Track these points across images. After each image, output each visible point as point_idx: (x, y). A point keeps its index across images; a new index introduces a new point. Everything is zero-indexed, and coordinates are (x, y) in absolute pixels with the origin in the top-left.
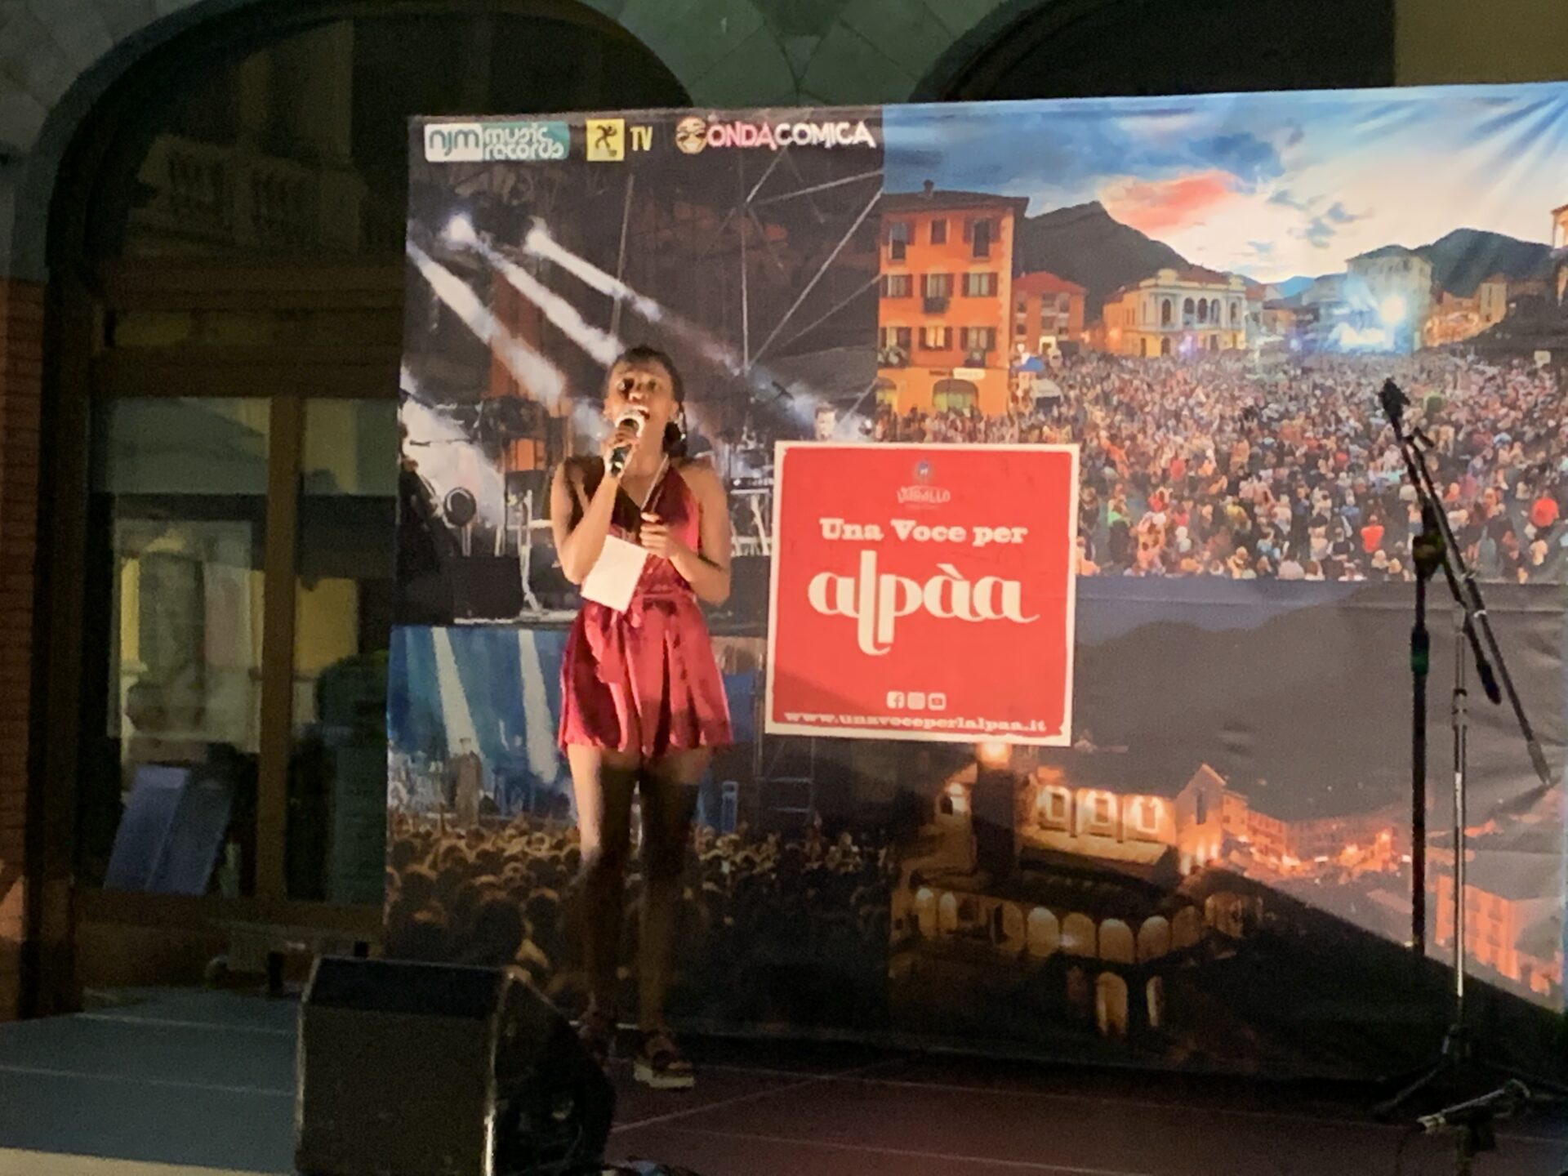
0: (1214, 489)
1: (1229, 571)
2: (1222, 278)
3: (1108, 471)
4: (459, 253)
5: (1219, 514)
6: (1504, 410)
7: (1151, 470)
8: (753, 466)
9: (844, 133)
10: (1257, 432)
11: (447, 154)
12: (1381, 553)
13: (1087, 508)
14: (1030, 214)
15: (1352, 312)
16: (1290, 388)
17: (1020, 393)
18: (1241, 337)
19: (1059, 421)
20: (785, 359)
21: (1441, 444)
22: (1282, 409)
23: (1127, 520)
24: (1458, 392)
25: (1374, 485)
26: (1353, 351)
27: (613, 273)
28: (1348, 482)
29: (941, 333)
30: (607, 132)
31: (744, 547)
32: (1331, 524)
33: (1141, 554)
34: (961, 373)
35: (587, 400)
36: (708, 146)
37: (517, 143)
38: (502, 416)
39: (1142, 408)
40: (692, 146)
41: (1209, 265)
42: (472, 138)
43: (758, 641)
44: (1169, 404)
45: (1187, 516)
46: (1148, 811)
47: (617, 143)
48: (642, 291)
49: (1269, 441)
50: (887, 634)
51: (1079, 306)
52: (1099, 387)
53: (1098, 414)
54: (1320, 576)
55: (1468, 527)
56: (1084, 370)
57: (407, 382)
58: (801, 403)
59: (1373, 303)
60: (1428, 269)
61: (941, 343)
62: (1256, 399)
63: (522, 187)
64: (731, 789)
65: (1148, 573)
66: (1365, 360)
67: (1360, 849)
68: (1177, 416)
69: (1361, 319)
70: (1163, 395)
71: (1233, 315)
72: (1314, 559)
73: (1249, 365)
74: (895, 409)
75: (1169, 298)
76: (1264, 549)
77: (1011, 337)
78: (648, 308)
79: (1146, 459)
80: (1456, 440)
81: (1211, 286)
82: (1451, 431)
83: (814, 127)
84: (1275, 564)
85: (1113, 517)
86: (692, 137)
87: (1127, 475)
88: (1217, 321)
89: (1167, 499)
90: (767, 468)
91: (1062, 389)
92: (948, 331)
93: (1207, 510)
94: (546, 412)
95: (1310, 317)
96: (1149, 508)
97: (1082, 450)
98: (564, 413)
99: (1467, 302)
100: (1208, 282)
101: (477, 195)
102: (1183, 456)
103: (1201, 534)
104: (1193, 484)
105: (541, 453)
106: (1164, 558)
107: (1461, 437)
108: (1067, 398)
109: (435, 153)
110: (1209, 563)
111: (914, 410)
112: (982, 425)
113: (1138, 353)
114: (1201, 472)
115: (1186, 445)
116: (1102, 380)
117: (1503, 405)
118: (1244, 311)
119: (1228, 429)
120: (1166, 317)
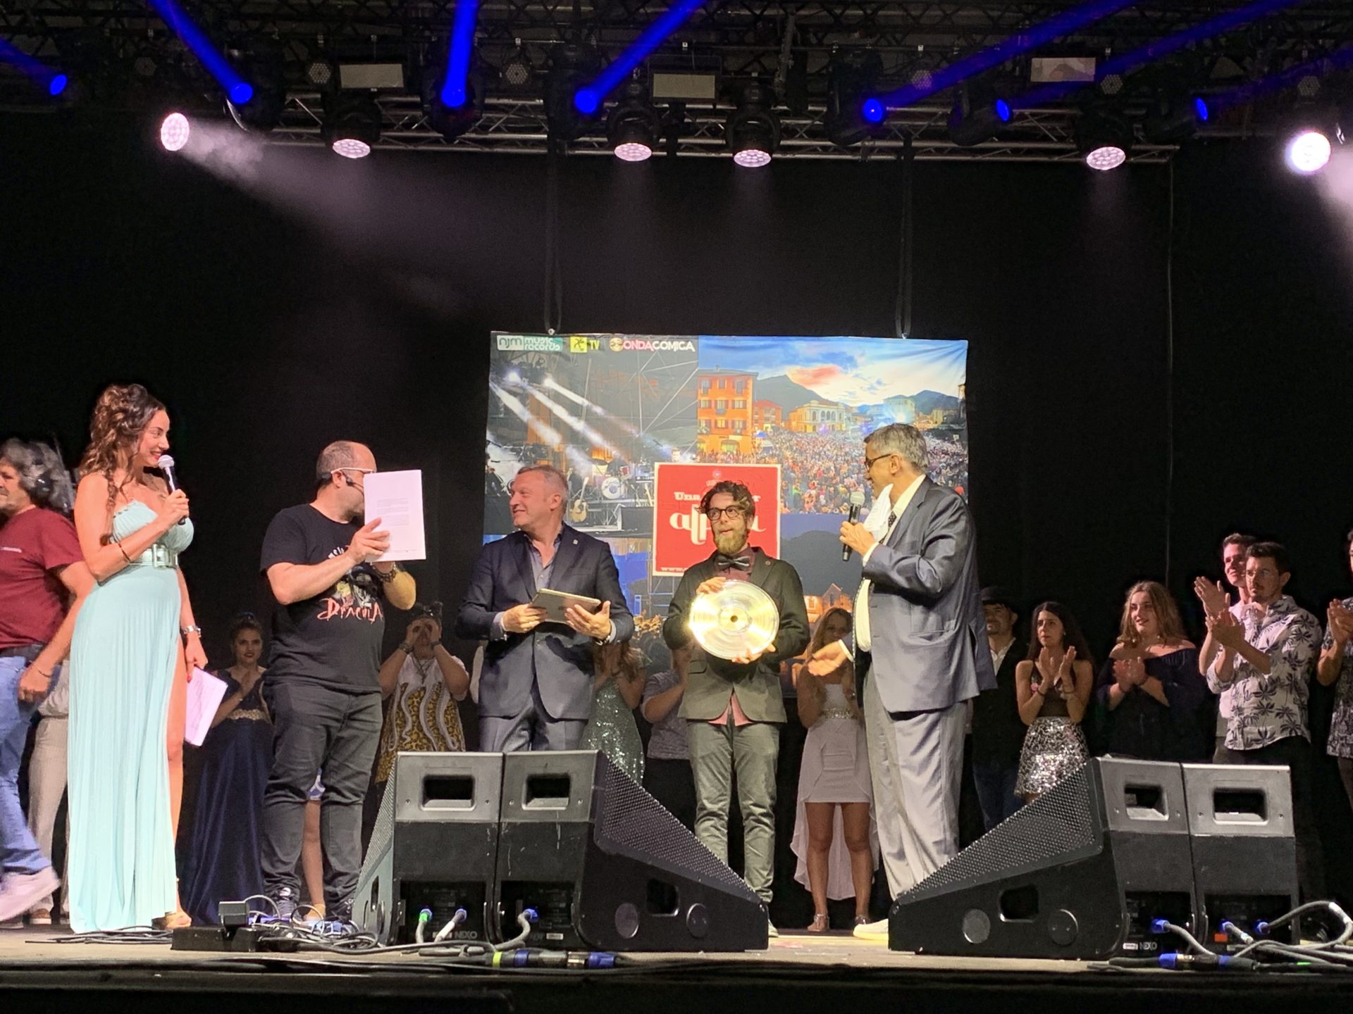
0: (834, 482)
1: (841, 512)
2: (836, 404)
3: (792, 474)
4: (514, 386)
5: (836, 490)
7: (809, 474)
8: (645, 472)
9: (682, 346)
10: (851, 460)
11: (508, 347)
13: (784, 488)
14: (759, 379)
15: (886, 418)
17: (756, 445)
18: (844, 425)
19: (773, 456)
20: (658, 431)
23: (801, 493)
27: (583, 396)
29: (724, 422)
30: (579, 342)
31: (641, 503)
33: (806, 505)
34: (732, 437)
35: (571, 446)
36: (624, 348)
37: (539, 344)
38: (533, 451)
39: (805, 451)
40: (617, 348)
41: (831, 399)
43: (649, 540)
44: (816, 450)
45: (824, 491)
47: (584, 346)
48: (596, 403)
49: (855, 464)
50: (703, 537)
51: (780, 413)
52: (788, 443)
53: (788, 453)
56: (782, 437)
57: (489, 436)
58: (665, 447)
60: (914, 405)
61: (724, 426)
62: (849, 449)
63: (541, 361)
64: (638, 598)
65: (809, 512)
68: (819, 454)
71: (840, 418)
73: (847, 436)
74: (705, 450)
75: (815, 411)
77: (752, 424)
78: (598, 410)
79: (808, 470)
81: (831, 407)
83: (670, 343)
85: (795, 491)
86: (617, 345)
87: (800, 476)
88: (834, 420)
89: (816, 485)
90: (651, 473)
91: (773, 444)
92: (727, 423)
93: (832, 489)
94: (553, 450)
96: (809, 488)
97: (782, 467)
98: (561, 450)
99: (929, 417)
100: (830, 405)
101: (522, 363)
102: (822, 469)
103: (830, 498)
104: (826, 479)
106: (815, 506)
108: (776, 448)
109: (502, 347)
110: (833, 509)
111: (713, 451)
112: (741, 457)
113: (803, 430)
114: (829, 475)
115: (823, 465)
116: (789, 441)
118: (844, 416)
119: (839, 459)
120: (814, 418)
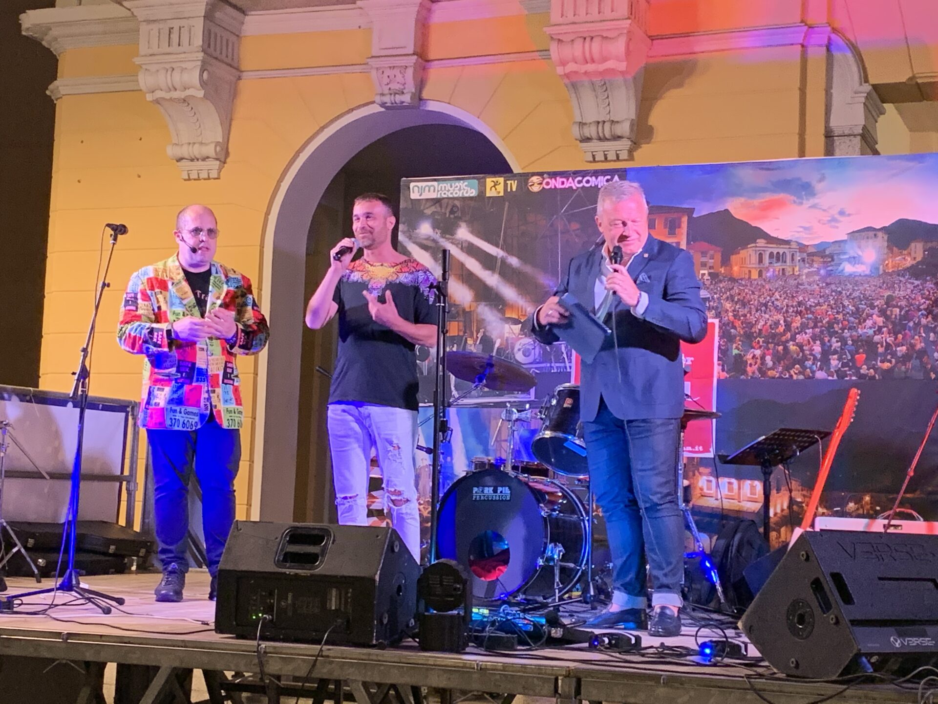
0: (784, 338)
1: (791, 376)
2: (787, 242)
3: (732, 330)
4: (425, 239)
5: (786, 349)
6: (924, 300)
7: (753, 330)
9: (608, 181)
10: (804, 311)
11: (420, 195)
12: (865, 367)
13: (723, 348)
14: (694, 216)
15: (850, 257)
16: (820, 292)
18: (797, 269)
21: (893, 316)
22: (816, 301)
23: (742, 353)
24: (901, 293)
25: (861, 336)
26: (850, 275)
27: (497, 246)
28: (848, 334)
30: (496, 184)
31: (557, 367)
32: (840, 353)
33: (748, 368)
35: (483, 304)
36: (543, 188)
37: (454, 190)
39: (749, 301)
40: (536, 189)
42: (432, 188)
44: (762, 300)
45: (771, 351)
46: (753, 487)
47: (501, 188)
48: (511, 254)
49: (810, 316)
51: (718, 257)
52: (728, 293)
53: (728, 305)
54: (835, 377)
55: (907, 354)
56: (721, 285)
59: (860, 253)
60: (886, 237)
62: (804, 297)
63: (455, 209)
65: (752, 377)
66: (856, 278)
67: (855, 504)
68: (766, 305)
69: (854, 260)
70: (759, 296)
71: (793, 260)
72: (832, 370)
73: (800, 282)
75: (762, 252)
76: (808, 366)
78: (514, 261)
79: (751, 325)
80: (900, 315)
81: (782, 246)
82: (898, 310)
83: (593, 178)
84: (813, 372)
85: (735, 352)
86: (536, 185)
87: (742, 333)
88: (785, 262)
89: (761, 343)
91: (711, 294)
93: (781, 348)
94: (464, 310)
95: (830, 260)
96: (753, 348)
97: (720, 322)
98: (472, 309)
99: (905, 252)
100: (780, 244)
101: (433, 213)
102: (769, 323)
103: (778, 359)
104: (774, 336)
105: (462, 328)
106: (760, 370)
107: (903, 313)
108: (713, 298)
109: (414, 196)
110: (781, 373)
113: (747, 277)
114: (777, 331)
115: (771, 319)
116: (730, 290)
117: (923, 298)
118: (798, 257)
119: (791, 310)
120: (761, 260)
